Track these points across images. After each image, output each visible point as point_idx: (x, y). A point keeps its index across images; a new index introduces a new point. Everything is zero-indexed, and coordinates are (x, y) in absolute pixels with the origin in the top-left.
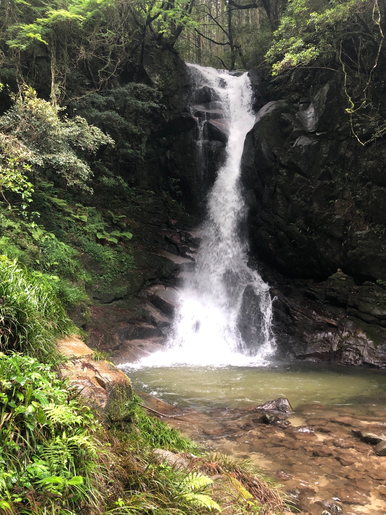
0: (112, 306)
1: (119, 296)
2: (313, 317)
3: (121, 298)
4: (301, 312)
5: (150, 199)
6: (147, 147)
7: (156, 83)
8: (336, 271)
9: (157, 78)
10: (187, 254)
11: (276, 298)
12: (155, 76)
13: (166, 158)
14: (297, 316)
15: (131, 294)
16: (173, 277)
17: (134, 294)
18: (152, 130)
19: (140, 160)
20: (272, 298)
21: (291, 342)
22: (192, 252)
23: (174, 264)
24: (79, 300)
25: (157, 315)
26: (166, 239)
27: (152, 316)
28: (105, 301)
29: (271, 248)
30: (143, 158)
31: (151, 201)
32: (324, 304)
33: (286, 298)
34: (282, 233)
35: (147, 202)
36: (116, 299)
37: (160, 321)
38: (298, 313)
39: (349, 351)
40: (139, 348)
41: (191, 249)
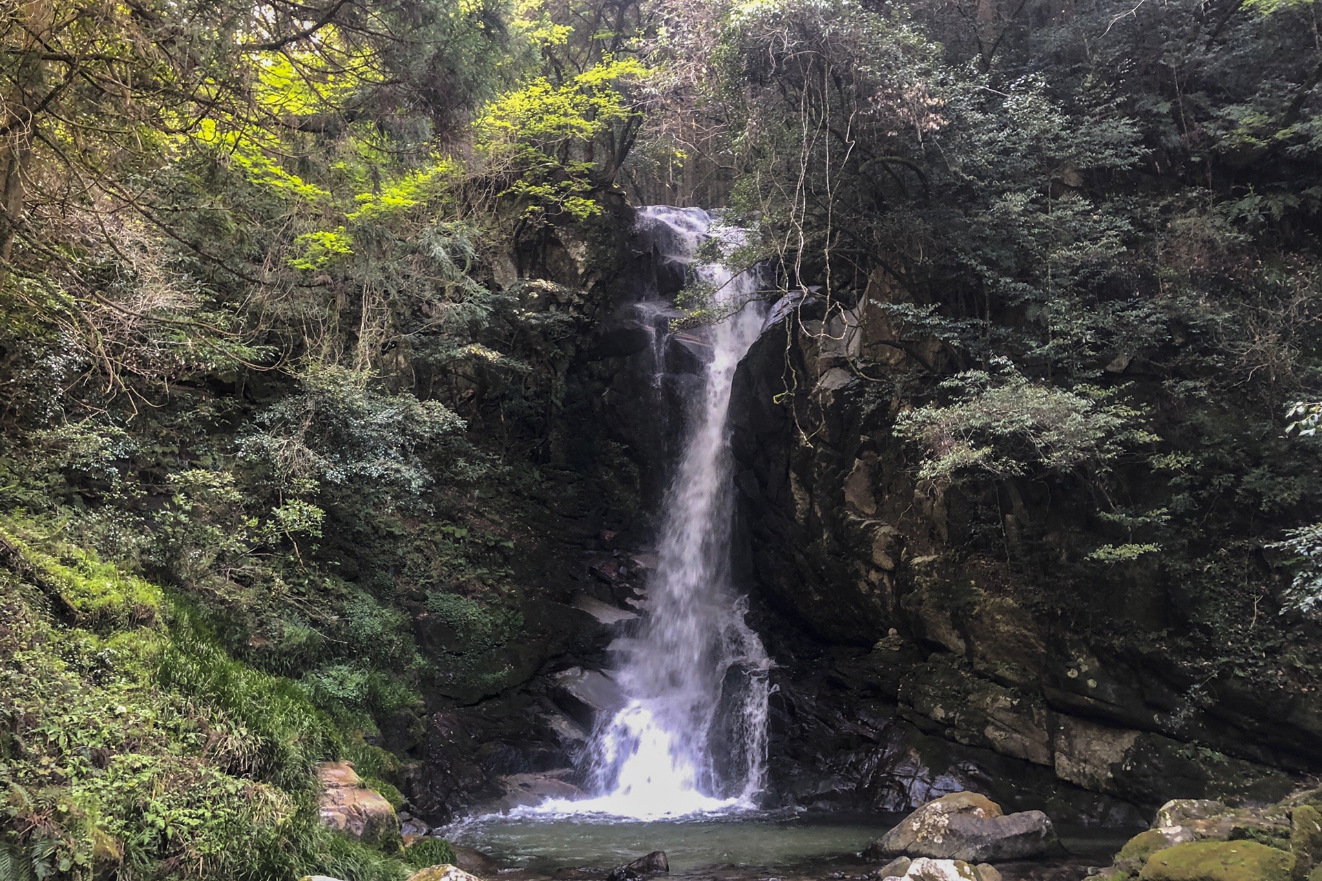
0: (479, 710)
1: (492, 692)
2: (837, 724)
3: (497, 696)
4: (816, 716)
5: (569, 487)
6: (568, 380)
7: (580, 259)
8: (884, 634)
9: (582, 249)
10: (629, 601)
11: (777, 687)
12: (577, 246)
13: (603, 403)
14: (808, 723)
15: (514, 687)
16: (598, 650)
17: (520, 687)
18: (577, 347)
19: (554, 408)
20: (771, 685)
21: (796, 772)
22: (638, 598)
23: (599, 624)
24: (403, 705)
25: (562, 726)
26: (592, 571)
27: (552, 729)
28: (466, 703)
29: (785, 587)
30: (559, 404)
31: (571, 491)
32: (862, 697)
33: (792, 688)
34: (802, 557)
35: (564, 494)
36: (487, 698)
37: (566, 738)
38: (810, 717)
39: (889, 787)
40: (520, 790)
41: (637, 591)
